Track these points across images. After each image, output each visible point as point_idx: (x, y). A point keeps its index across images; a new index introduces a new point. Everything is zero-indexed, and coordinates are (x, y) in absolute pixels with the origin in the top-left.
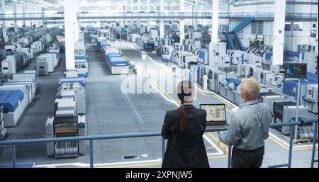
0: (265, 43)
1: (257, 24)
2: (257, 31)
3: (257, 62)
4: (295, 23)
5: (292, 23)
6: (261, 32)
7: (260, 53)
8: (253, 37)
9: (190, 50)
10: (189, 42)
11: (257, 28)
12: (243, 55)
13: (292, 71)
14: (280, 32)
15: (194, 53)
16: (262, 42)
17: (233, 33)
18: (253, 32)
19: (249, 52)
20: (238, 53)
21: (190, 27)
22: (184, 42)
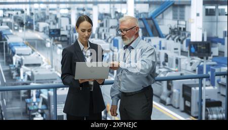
0: (187, 30)
1: (179, 9)
2: (179, 17)
3: (175, 49)
4: (220, 7)
5: (217, 7)
6: (182, 18)
7: (180, 40)
8: (173, 24)
9: (103, 37)
10: (103, 30)
11: (179, 13)
12: (160, 42)
13: (196, 49)
14: (198, 15)
15: (107, 41)
16: (184, 29)
17: (151, 19)
18: (175, 18)
19: (168, 39)
20: (155, 40)
21: (106, 14)
22: (98, 30)
